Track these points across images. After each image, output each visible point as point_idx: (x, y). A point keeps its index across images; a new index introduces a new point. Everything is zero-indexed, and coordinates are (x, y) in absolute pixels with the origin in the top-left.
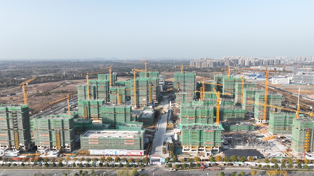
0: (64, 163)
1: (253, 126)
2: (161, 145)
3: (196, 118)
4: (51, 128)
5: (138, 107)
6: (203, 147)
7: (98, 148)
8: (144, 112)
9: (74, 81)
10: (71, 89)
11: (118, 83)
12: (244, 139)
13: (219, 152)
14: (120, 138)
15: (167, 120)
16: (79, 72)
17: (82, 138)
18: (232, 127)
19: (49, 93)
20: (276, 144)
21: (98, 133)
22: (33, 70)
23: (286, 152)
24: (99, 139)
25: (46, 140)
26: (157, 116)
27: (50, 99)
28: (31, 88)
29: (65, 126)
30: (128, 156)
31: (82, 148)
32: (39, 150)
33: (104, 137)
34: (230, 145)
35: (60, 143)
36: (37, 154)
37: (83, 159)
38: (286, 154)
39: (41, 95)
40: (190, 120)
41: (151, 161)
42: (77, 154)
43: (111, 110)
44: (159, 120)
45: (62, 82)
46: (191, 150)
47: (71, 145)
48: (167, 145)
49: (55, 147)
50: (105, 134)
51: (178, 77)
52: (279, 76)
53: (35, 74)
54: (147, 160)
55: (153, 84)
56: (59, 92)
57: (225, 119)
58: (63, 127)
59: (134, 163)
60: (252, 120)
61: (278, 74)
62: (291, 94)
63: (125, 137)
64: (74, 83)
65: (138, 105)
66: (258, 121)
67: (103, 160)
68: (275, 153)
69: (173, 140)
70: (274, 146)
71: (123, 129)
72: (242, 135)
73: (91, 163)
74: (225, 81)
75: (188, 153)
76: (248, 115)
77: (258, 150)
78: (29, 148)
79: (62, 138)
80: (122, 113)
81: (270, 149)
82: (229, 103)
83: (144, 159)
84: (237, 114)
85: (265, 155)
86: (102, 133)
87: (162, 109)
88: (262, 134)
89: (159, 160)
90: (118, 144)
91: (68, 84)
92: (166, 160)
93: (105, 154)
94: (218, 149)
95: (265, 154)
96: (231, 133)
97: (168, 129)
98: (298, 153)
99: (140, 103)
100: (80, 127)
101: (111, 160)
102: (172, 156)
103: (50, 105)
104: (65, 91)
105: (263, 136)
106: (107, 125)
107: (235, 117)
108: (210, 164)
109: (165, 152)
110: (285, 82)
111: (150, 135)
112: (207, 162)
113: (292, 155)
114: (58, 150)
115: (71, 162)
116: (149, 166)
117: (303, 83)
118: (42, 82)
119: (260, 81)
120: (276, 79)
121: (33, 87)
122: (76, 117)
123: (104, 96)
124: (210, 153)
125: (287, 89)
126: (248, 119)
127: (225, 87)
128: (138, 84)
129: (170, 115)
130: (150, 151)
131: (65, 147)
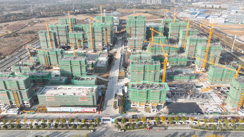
0: (22, 122)
1: (193, 76)
2: (112, 98)
3: (145, 72)
4: (8, 89)
5: (95, 51)
6: (150, 104)
8: (99, 58)
9: (41, 19)
10: (37, 29)
11: (76, 27)
13: (164, 107)
14: (74, 96)
15: (120, 67)
16: (46, 8)
18: (176, 77)
19: (17, 34)
20: (212, 96)
21: (55, 89)
22: (5, 7)
23: (221, 106)
24: (56, 97)
26: (111, 61)
27: (18, 41)
28: (1, 27)
29: (21, 87)
30: (82, 112)
31: (40, 104)
33: (60, 94)
34: (173, 98)
35: (19, 101)
38: (222, 109)
39: (10, 36)
40: (139, 74)
41: (102, 121)
42: (36, 111)
43: (67, 63)
44: (112, 66)
45: (30, 20)
47: (30, 101)
48: (118, 98)
50: (61, 90)
51: (130, 22)
52: (215, 14)
53: (7, 10)
56: (26, 33)
58: (19, 88)
59: (86, 123)
61: (214, 11)
62: (226, 35)
64: (40, 22)
68: (212, 107)
69: (123, 91)
70: (211, 98)
72: (184, 85)
74: (172, 26)
75: (136, 108)
76: (189, 61)
77: (197, 104)
79: (20, 97)
80: (78, 66)
81: (208, 102)
84: (181, 61)
85: (203, 110)
86: (59, 89)
87: (115, 53)
88: (200, 84)
91: (35, 23)
94: (163, 105)
96: (174, 82)
97: (120, 78)
98: (232, 108)
99: (96, 48)
102: (122, 112)
103: (17, 48)
104: (32, 31)
105: (202, 86)
106: (64, 79)
107: (179, 64)
108: (155, 123)
109: (115, 107)
110: (221, 22)
111: (103, 86)
112: (152, 121)
113: (227, 109)
114: (17, 108)
115: (29, 123)
116: (100, 126)
117: (235, 21)
118: (12, 20)
119: (200, 19)
120: (214, 18)
121: (3, 26)
122: (38, 63)
123: (64, 39)
124: (156, 109)
125: (222, 29)
126: (189, 65)
127: (171, 31)
128: (94, 31)
129: (122, 60)
130: (102, 106)
131: (24, 104)
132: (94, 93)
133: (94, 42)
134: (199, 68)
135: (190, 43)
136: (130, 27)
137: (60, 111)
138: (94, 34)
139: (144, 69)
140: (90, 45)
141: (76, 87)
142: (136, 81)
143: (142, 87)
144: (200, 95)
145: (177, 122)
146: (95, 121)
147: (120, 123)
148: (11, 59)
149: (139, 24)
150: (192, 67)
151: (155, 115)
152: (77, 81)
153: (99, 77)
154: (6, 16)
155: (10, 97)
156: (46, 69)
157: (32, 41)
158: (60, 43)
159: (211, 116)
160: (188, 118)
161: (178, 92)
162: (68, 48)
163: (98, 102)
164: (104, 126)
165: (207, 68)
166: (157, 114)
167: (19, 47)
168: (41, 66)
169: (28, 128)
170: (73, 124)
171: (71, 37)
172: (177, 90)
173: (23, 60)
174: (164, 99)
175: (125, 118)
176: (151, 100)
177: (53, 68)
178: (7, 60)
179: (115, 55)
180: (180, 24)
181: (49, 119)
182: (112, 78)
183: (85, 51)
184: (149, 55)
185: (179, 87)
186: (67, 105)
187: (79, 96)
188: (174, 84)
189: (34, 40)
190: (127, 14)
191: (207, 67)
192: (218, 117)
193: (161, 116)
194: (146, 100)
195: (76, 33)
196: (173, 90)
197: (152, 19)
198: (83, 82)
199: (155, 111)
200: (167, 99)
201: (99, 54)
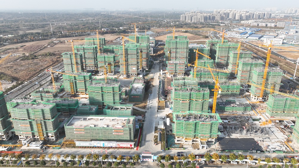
0: (47, 159)
1: (249, 107)
2: (152, 132)
3: (190, 101)
4: (31, 118)
5: (128, 76)
6: (198, 139)
8: (134, 85)
10: (58, 51)
13: (215, 143)
14: (108, 128)
15: (159, 95)
16: (67, 27)
17: (67, 128)
18: (227, 108)
19: (35, 56)
20: (274, 131)
21: (85, 119)
23: (286, 143)
24: (86, 129)
25: (27, 130)
26: (148, 88)
27: (36, 64)
28: (17, 48)
29: (46, 116)
30: (117, 148)
32: (21, 140)
33: (91, 125)
34: (226, 132)
35: (43, 133)
36: (18, 145)
38: (287, 147)
39: (27, 58)
41: (141, 158)
42: (62, 146)
43: (97, 90)
44: (150, 94)
45: (50, 41)
46: (185, 141)
47: (56, 134)
48: (159, 132)
49: (38, 136)
50: (91, 121)
51: (169, 43)
52: (270, 34)
53: (22, 29)
56: (46, 55)
57: (219, 94)
58: (44, 117)
59: (123, 160)
61: (269, 31)
62: (285, 59)
63: (113, 125)
64: (62, 42)
65: (128, 74)
68: (274, 144)
69: (165, 124)
70: (272, 133)
72: (237, 117)
74: (219, 48)
75: (182, 144)
76: (242, 89)
77: (256, 140)
78: (10, 135)
79: (44, 128)
80: (110, 93)
81: (269, 138)
84: (232, 89)
85: (264, 148)
86: (89, 119)
87: (152, 79)
88: (258, 117)
90: (106, 134)
91: (56, 44)
92: (158, 157)
94: (214, 140)
95: (263, 145)
96: (226, 114)
97: (160, 108)
102: (165, 149)
103: (36, 72)
104: (52, 53)
105: (260, 119)
106: (94, 108)
107: (230, 92)
108: (205, 161)
109: (156, 142)
110: (278, 43)
111: (140, 117)
112: (202, 159)
114: (41, 141)
115: (54, 159)
116: (139, 164)
117: (295, 43)
118: (29, 41)
119: (252, 40)
120: (269, 39)
121: (19, 47)
122: (62, 90)
123: (92, 63)
124: (206, 146)
125: (280, 52)
126: (242, 94)
127: (219, 54)
128: (127, 53)
129: (161, 87)
130: (140, 140)
131: (49, 136)
132: (131, 124)
133: (128, 66)
134: (255, 98)
135: (243, 68)
136: (169, 48)
137: (91, 146)
138: (127, 56)
139: (190, 98)
140: (122, 69)
141: (109, 118)
142: (180, 112)
143: (188, 119)
144: (259, 129)
145: (233, 162)
146: (133, 158)
147: (163, 161)
148: (31, 85)
149: (181, 45)
150: (246, 96)
151: (204, 153)
152: (110, 110)
153: (135, 107)
154: (22, 36)
155: (33, 128)
156: (71, 97)
157: (53, 64)
158: (86, 67)
159: (274, 155)
160: (246, 156)
161: (231, 126)
162: (96, 72)
163: (135, 136)
164: (144, 164)
165: (265, 98)
166: (208, 151)
167: (38, 71)
168: (66, 93)
169: (54, 165)
170: (108, 162)
171: (100, 60)
172: (229, 123)
173: (44, 86)
174: (216, 134)
175: (170, 155)
176: (200, 135)
177: (79, 96)
178: (25, 86)
179: (152, 81)
180: (229, 46)
181: (79, 155)
182: (150, 108)
183: (116, 76)
184: (195, 81)
185: (232, 120)
186: (98, 138)
187: (113, 128)
188: (226, 116)
189: (55, 63)
190: (164, 33)
191: (265, 96)
192: (282, 156)
193: (212, 153)
194: (194, 134)
195: (106, 56)
196: (225, 123)
197: (194, 39)
198: (118, 111)
199: (205, 148)
200: (220, 133)
201: (133, 80)
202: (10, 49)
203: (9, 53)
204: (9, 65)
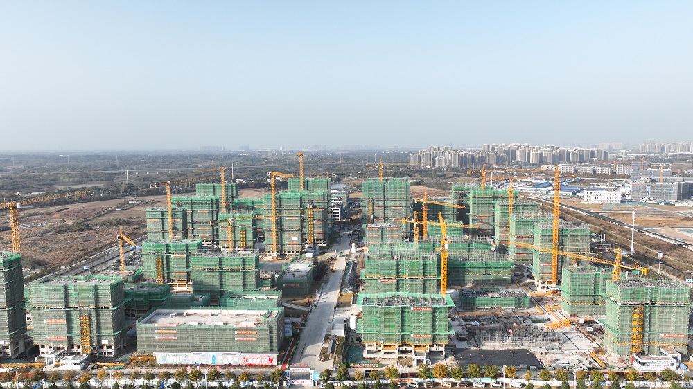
0: (93, 383)
1: (525, 298)
2: (318, 342)
3: (399, 279)
4: (71, 305)
5: (282, 256)
6: (411, 346)
7: (177, 349)
8: (290, 266)
9: (148, 199)
10: (138, 217)
11: (238, 204)
12: (503, 327)
13: (446, 357)
14: (225, 327)
15: (342, 285)
16: (162, 178)
17: (141, 326)
18: (480, 300)
19: (88, 226)
20: (572, 338)
21: (179, 315)
22: (59, 175)
23: (594, 356)
24: (179, 329)
25: (59, 332)
26: (320, 274)
27: (87, 239)
28: (49, 214)
29: (101, 300)
30: (241, 366)
31: (140, 349)
32: (43, 356)
33: (191, 323)
34: (472, 341)
35: (91, 338)
36: (36, 365)
37: (137, 375)
38: (592, 360)
39: (70, 229)
40: (385, 285)
41: (289, 378)
42: (128, 364)
43: (211, 264)
44: (323, 284)
45: (122, 200)
46: (383, 351)
47: (116, 343)
48: (331, 342)
49: (79, 347)
50: (193, 316)
51: (370, 189)
53: (63, 182)
54: (281, 375)
55: (315, 204)
56: (110, 224)
57: (469, 281)
58: (97, 302)
59: (251, 383)
60: (529, 283)
61: (599, 181)
62: (621, 224)
63: (236, 323)
64: (147, 203)
65: (281, 251)
66: (541, 285)
67: (182, 376)
68: (569, 357)
69: (347, 328)
70: (569, 341)
71: (235, 307)
72: (501, 317)
73: (155, 382)
74: (474, 198)
76: (520, 273)
77: (531, 352)
78: (21, 350)
79: (94, 327)
80: (238, 271)
81: (560, 349)
82: (481, 246)
83: (273, 374)
84: (495, 270)
85: (545, 363)
86: (188, 315)
87: (333, 259)
88: (546, 316)
89: (307, 376)
90: (221, 339)
91: (133, 206)
92: (322, 375)
93: (189, 363)
94: (442, 349)
95: (545, 360)
96: (478, 312)
97: (341, 305)
98: (617, 356)
99: (285, 248)
100: (142, 302)
101: (199, 375)
102: (340, 366)
103: (86, 251)
104: (124, 221)
105: (548, 319)
106: (202, 298)
107: (492, 277)
108: (420, 383)
109: (324, 357)
110: (612, 199)
111: (297, 319)
112: (414, 379)
113: (606, 362)
114: (84, 355)
115: (110, 383)
117: (650, 200)
118: (77, 201)
121: (53, 211)
122: (139, 278)
123: (206, 232)
124: (425, 358)
125: (613, 215)
126: (519, 281)
127: (474, 211)
128: (281, 205)
129: (349, 272)
131: (102, 347)
132: (273, 318)
134: (543, 285)
136: (370, 199)
137: (187, 363)
138: (281, 212)
139: (398, 273)
140: (270, 239)
141: (231, 311)
149: (393, 192)
150: (525, 285)
153: (289, 305)
154: (63, 193)
155: (72, 327)
167: (90, 250)
172: (482, 326)
174: (445, 333)
176: (412, 336)
179: (332, 264)
182: (321, 305)
185: (490, 321)
187: (236, 327)
188: (477, 317)
194: (401, 334)
195: (237, 214)
196: (472, 326)
202: (34, 215)
203: (31, 221)
204: (28, 240)
